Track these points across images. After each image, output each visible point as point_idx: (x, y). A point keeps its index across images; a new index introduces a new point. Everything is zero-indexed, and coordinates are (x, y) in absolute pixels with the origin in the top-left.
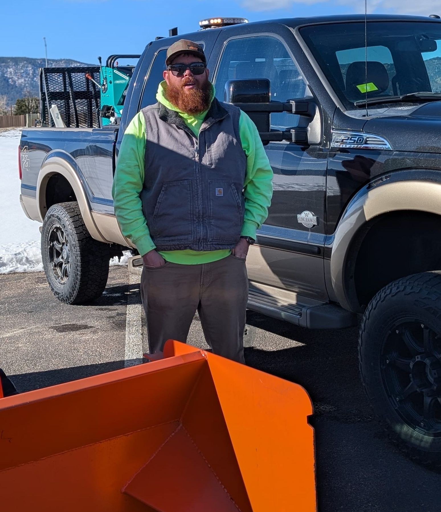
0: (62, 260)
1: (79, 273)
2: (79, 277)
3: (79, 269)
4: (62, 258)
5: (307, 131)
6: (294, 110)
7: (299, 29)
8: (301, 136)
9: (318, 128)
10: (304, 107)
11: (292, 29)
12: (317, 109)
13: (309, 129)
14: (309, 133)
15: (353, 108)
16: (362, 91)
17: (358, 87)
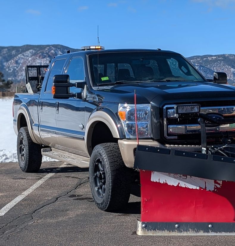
0: (24, 153)
1: (28, 157)
2: (28, 159)
3: (28, 155)
4: (24, 152)
5: (81, 94)
6: (76, 86)
7: (89, 56)
8: (79, 96)
9: (85, 93)
10: (81, 85)
11: (87, 55)
12: (85, 86)
13: (82, 93)
14: (82, 95)
15: (96, 86)
16: (102, 80)
17: (102, 78)
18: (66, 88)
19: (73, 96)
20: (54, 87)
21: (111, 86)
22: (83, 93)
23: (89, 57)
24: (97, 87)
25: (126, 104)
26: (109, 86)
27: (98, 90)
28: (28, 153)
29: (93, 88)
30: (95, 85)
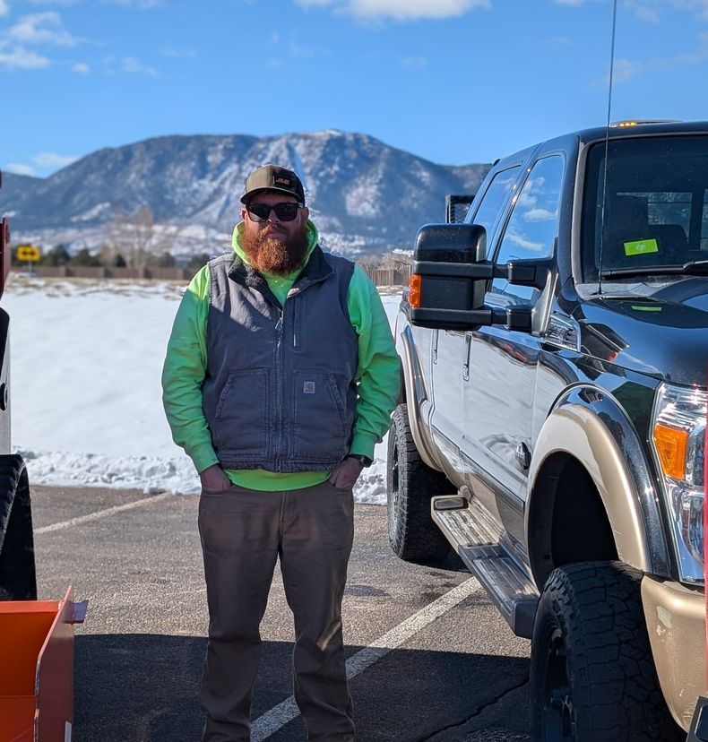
5: (530, 313)
6: (510, 278)
7: (591, 146)
8: (522, 319)
9: (545, 309)
10: (529, 273)
11: (582, 146)
12: (549, 276)
13: (533, 310)
14: (532, 316)
15: (595, 278)
16: (628, 253)
17: (627, 246)
18: (464, 284)
19: (496, 318)
20: (416, 277)
21: (663, 280)
22: (539, 309)
23: (590, 149)
24: (594, 287)
25: (697, 392)
26: (653, 281)
27: (596, 302)
28: (406, 498)
29: (576, 287)
30: (589, 273)
